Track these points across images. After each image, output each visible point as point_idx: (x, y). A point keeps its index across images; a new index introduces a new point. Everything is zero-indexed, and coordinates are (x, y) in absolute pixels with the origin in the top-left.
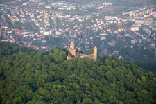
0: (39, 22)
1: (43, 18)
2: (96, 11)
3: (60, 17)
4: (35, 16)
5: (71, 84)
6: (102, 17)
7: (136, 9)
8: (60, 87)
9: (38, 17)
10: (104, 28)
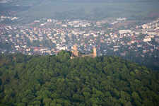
0: (56, 39)
1: (60, 36)
2: (110, 26)
3: (75, 33)
4: (52, 35)
5: (72, 77)
6: (116, 31)
7: (149, 22)
8: (63, 80)
9: (55, 35)
10: (117, 41)
